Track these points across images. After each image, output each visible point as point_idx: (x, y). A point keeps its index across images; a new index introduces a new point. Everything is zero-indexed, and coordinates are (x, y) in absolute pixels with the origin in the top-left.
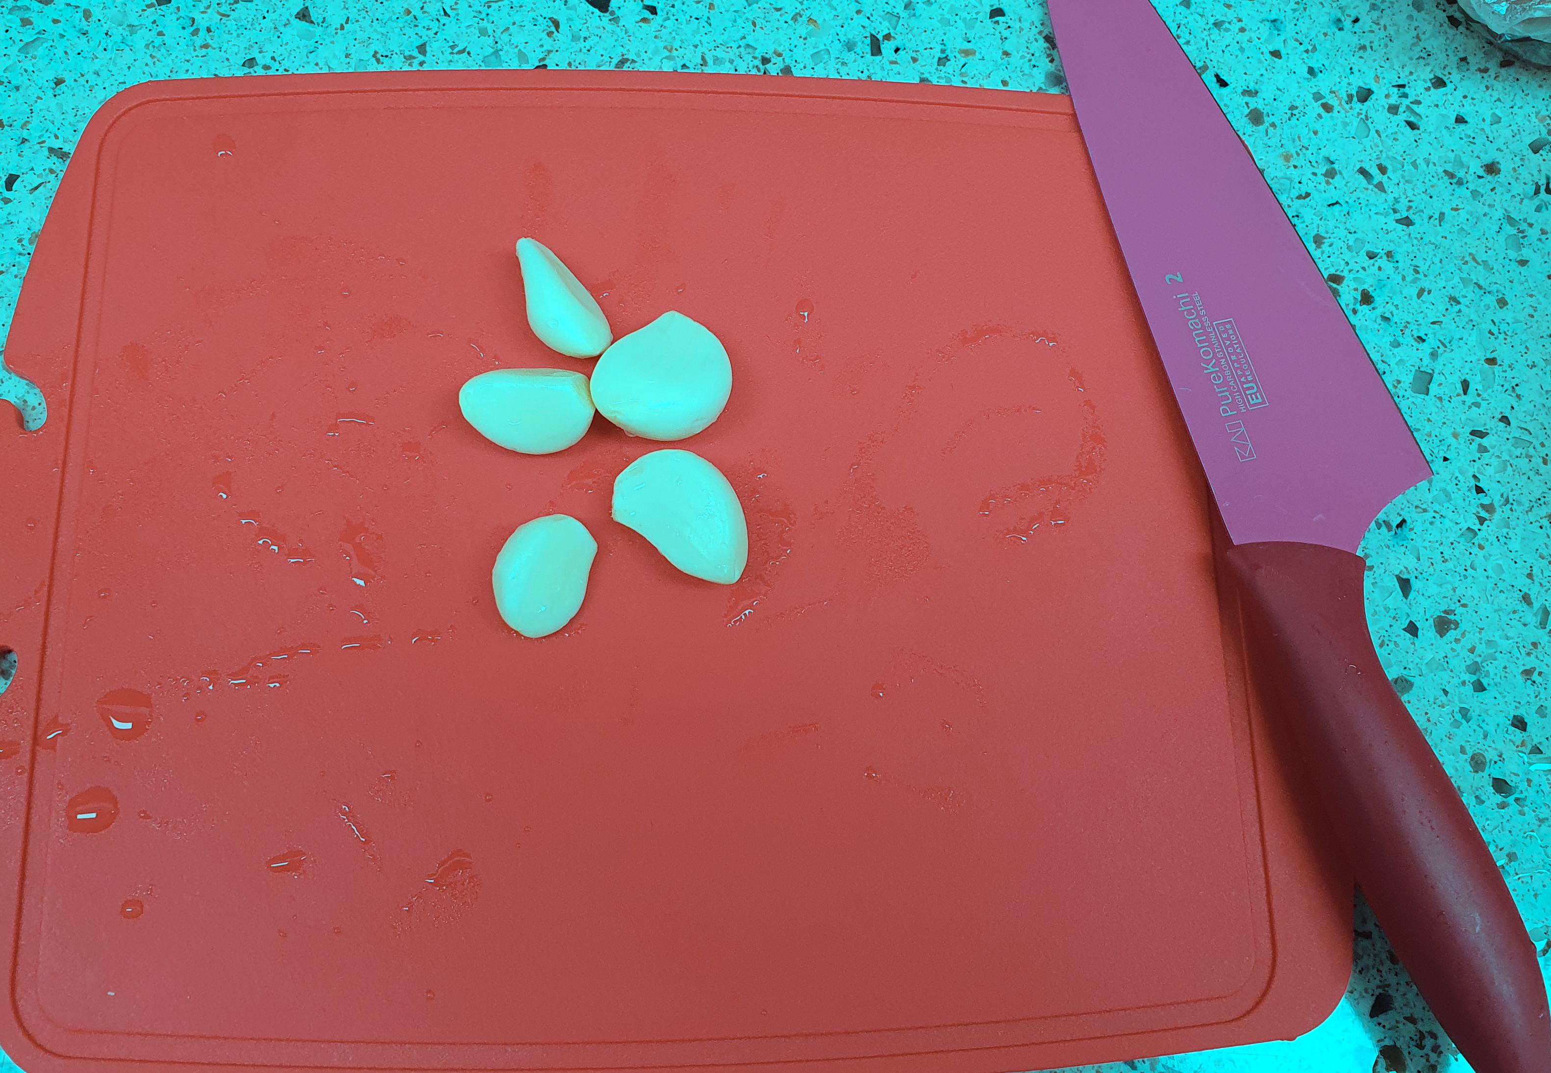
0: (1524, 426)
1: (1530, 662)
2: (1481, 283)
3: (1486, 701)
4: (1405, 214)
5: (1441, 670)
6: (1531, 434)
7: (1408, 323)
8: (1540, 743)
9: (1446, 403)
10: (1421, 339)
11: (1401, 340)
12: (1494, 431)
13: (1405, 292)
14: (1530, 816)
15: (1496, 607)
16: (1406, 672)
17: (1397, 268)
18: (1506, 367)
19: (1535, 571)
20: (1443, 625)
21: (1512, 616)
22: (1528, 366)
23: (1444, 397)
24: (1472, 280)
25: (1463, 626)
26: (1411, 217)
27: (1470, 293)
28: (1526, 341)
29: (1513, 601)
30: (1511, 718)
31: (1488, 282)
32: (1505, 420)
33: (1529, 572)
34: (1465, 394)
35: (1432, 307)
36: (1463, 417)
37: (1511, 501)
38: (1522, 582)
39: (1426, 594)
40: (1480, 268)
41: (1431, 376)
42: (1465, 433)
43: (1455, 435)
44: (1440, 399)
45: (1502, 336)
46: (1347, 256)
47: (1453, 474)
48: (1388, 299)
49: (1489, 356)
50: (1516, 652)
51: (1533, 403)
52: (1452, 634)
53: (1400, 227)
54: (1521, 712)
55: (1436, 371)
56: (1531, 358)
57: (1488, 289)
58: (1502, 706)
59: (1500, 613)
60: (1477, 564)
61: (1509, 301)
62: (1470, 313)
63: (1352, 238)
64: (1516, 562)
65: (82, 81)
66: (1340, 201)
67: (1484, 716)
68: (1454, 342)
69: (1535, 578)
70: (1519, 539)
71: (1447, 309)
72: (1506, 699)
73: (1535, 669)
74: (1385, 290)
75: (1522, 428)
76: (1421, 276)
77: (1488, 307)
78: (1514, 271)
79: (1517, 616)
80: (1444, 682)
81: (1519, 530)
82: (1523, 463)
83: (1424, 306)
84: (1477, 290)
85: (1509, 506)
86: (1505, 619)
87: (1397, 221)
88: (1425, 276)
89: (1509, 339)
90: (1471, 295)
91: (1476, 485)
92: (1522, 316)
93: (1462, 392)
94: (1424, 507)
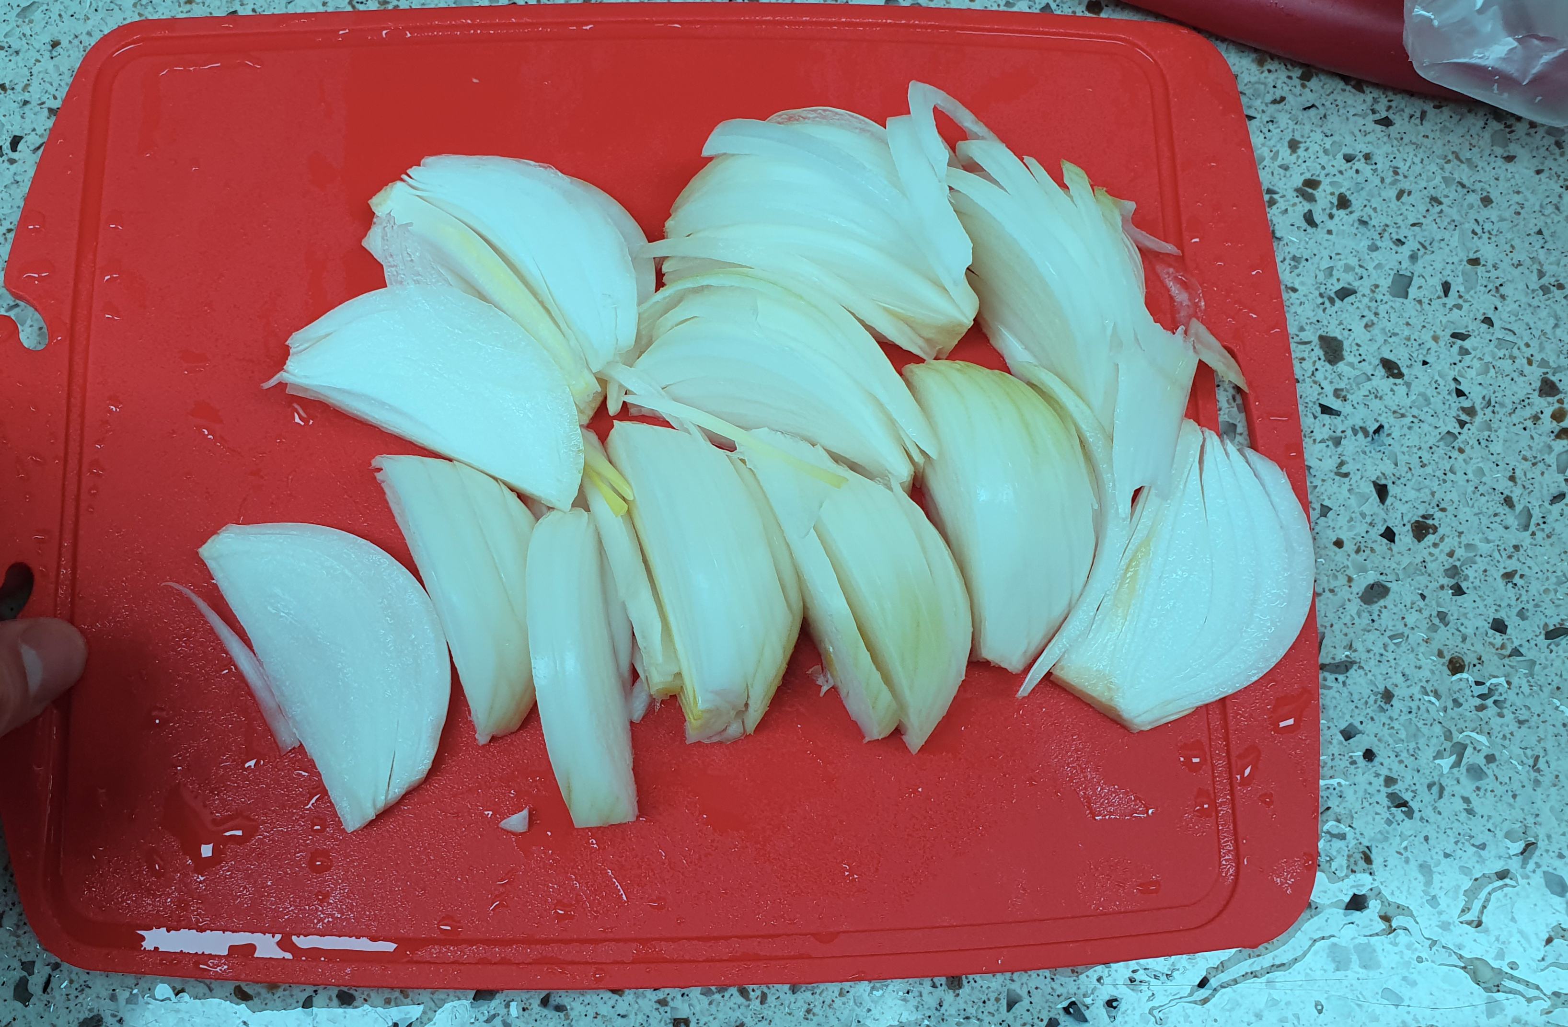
0: (1508, 326)
1: (1512, 565)
2: (1465, 181)
3: (1465, 605)
4: (1384, 114)
5: (1419, 575)
6: (1515, 334)
7: (1387, 226)
8: (1521, 646)
9: (1425, 306)
10: (1400, 242)
11: (1379, 243)
12: (1476, 333)
13: (1384, 194)
14: (1509, 717)
15: (1476, 510)
16: (1383, 578)
17: (1375, 170)
18: (1490, 266)
19: (1519, 473)
20: (1421, 529)
21: (1493, 519)
22: (1513, 265)
23: (1423, 300)
24: (1455, 179)
25: (1441, 531)
26: (1391, 117)
27: (1453, 192)
28: (1512, 239)
29: (1495, 505)
30: (1491, 620)
31: (1472, 180)
32: (1488, 321)
33: (1511, 474)
34: (1446, 295)
35: (1412, 209)
36: (1444, 321)
37: (1493, 403)
38: (1504, 485)
39: (1404, 500)
40: (1464, 166)
41: (1411, 279)
42: (1446, 336)
43: (1436, 339)
44: (1420, 302)
45: (1487, 235)
46: (1324, 159)
47: (1433, 378)
48: (1366, 202)
49: (1472, 256)
50: (1496, 555)
51: (1518, 303)
52: (1430, 539)
53: (1379, 128)
54: (1502, 615)
55: (1416, 274)
56: (1517, 257)
57: (1473, 188)
58: (1482, 609)
59: (1481, 516)
60: (1457, 467)
61: (1494, 200)
62: (1454, 213)
63: (1328, 142)
64: (1497, 465)
65: (76, 42)
66: (1316, 104)
67: (1463, 620)
68: (1435, 244)
69: (1517, 480)
70: (1501, 441)
71: (1428, 210)
72: (1485, 603)
73: (1516, 571)
74: (1364, 193)
75: (1506, 329)
76: (1400, 177)
77: (1471, 206)
78: (1500, 167)
79: (1498, 519)
80: (1422, 587)
81: (1502, 433)
82: (1506, 364)
83: (1404, 208)
84: (1459, 188)
85: (1491, 408)
86: (1485, 521)
87: (1377, 122)
88: (1405, 177)
89: (1494, 239)
90: (1453, 195)
91: (1457, 389)
92: (1508, 214)
93: (1442, 294)
94: (1402, 411)
